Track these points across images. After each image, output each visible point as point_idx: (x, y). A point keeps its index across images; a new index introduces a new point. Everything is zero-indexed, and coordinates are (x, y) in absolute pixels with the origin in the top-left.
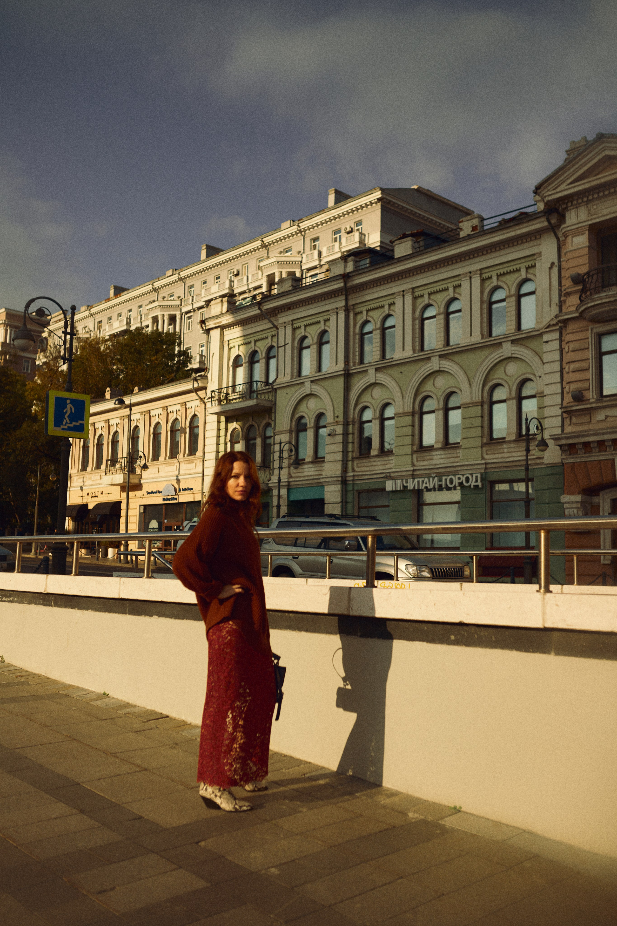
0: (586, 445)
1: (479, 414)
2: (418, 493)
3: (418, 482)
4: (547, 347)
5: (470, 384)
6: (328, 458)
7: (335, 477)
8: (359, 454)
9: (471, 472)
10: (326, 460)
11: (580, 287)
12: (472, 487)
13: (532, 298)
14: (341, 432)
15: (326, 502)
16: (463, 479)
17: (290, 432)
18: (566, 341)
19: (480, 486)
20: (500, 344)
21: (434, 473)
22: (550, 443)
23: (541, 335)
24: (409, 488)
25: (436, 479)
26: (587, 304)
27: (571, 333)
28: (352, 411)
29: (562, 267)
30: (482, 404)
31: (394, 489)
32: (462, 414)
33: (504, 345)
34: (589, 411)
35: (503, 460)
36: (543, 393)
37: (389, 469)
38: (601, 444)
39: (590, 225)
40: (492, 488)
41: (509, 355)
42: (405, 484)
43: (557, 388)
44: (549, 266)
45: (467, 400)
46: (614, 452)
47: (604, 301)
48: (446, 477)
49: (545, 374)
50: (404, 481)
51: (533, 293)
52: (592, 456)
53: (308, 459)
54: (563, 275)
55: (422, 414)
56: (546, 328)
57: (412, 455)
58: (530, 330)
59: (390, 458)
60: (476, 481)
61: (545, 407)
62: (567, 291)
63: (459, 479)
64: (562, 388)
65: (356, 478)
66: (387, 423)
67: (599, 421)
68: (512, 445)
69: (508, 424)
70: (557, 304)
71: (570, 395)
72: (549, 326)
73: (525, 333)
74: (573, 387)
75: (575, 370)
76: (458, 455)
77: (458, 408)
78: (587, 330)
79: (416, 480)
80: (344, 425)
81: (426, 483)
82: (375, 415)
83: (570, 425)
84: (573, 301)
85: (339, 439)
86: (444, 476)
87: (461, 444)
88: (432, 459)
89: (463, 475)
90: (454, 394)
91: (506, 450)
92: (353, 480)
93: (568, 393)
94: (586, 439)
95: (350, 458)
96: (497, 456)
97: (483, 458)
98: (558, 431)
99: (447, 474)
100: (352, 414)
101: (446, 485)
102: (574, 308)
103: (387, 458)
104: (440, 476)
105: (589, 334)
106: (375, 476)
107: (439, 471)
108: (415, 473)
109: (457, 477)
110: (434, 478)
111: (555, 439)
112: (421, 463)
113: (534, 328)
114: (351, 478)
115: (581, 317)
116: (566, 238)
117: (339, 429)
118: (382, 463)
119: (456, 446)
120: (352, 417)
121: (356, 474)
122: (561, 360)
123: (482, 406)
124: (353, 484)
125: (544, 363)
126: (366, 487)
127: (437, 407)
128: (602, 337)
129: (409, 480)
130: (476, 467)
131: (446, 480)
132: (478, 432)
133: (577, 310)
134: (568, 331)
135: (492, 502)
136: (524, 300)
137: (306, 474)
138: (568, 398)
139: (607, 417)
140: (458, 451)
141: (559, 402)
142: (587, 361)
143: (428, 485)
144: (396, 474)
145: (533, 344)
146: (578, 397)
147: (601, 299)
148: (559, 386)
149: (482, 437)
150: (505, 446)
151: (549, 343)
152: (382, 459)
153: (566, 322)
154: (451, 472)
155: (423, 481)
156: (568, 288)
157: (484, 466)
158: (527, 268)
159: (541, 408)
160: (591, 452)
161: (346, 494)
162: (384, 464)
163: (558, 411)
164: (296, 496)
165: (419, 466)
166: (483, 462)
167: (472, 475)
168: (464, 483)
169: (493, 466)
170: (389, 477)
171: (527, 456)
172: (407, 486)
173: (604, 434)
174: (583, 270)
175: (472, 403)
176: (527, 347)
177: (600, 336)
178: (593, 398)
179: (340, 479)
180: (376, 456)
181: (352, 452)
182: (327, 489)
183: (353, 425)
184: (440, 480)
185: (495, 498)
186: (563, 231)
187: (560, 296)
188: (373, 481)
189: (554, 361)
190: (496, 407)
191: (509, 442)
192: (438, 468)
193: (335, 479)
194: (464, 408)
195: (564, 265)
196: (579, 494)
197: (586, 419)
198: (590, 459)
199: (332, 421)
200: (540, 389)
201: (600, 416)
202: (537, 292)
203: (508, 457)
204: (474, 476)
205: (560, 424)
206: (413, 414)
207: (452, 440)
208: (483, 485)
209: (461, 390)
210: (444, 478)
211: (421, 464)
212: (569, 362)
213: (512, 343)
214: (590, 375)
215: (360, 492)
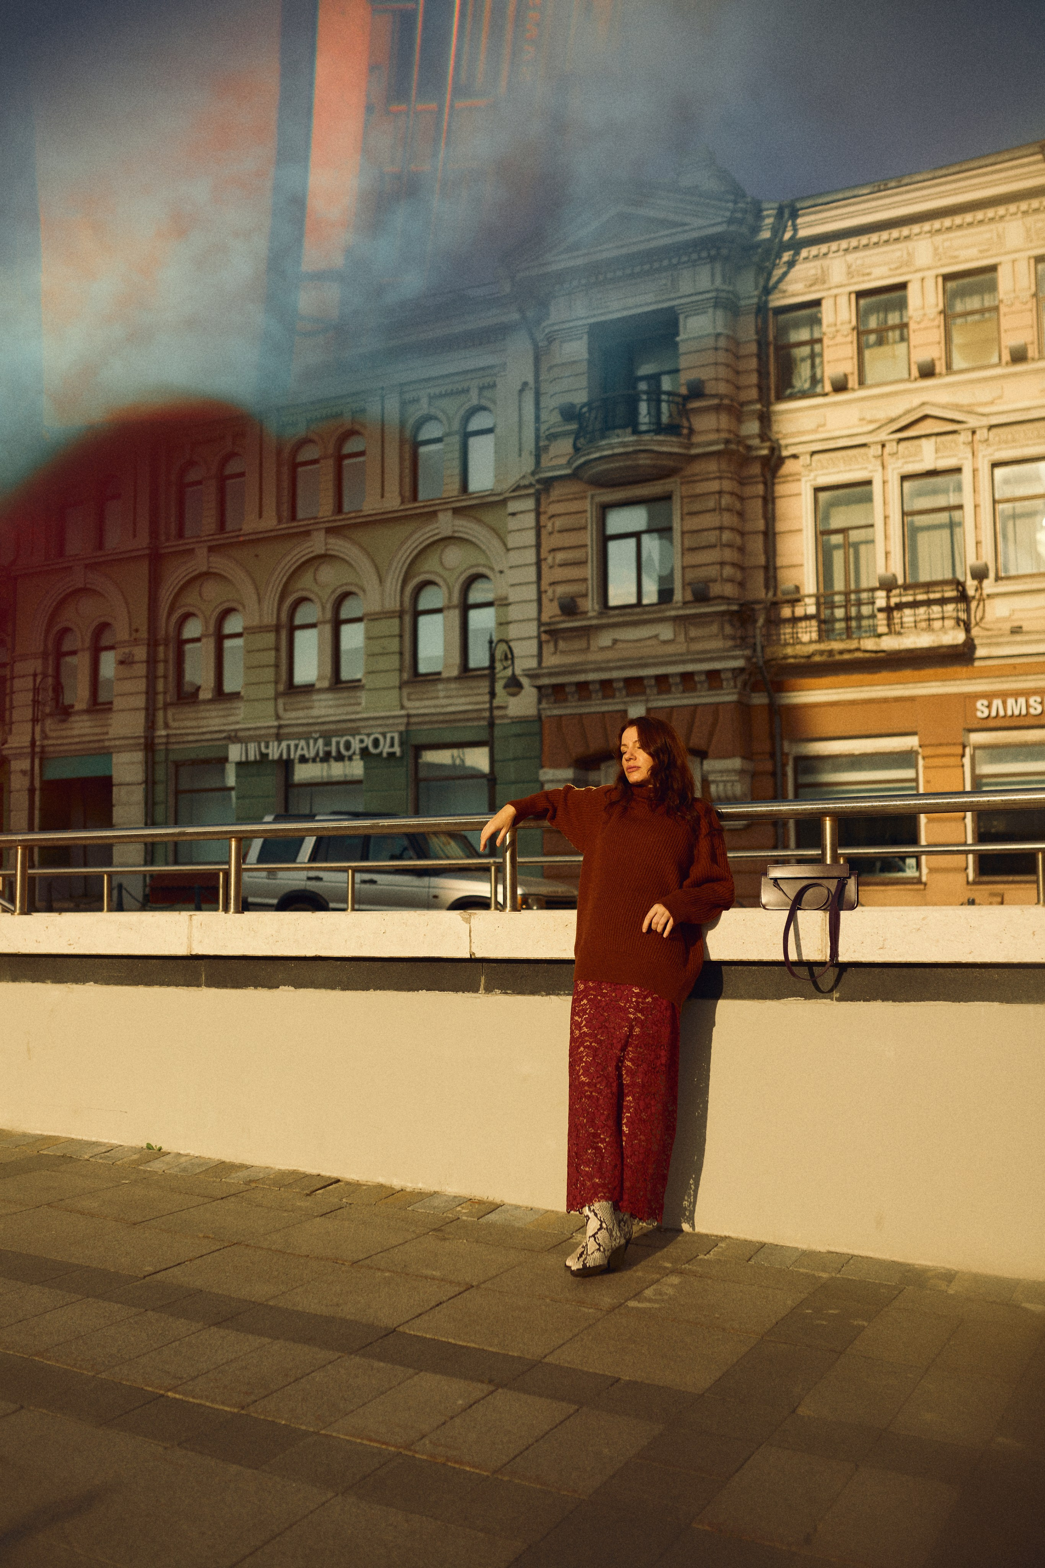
0: (582, 687)
1: (396, 631)
2: (286, 765)
3: (289, 747)
4: (513, 524)
5: (381, 581)
6: (118, 703)
7: (132, 738)
8: (176, 697)
9: (380, 730)
10: (115, 707)
11: (574, 426)
12: (385, 755)
13: (489, 439)
14: (144, 657)
15: (115, 780)
16: (369, 742)
17: (45, 655)
18: (550, 514)
19: (398, 754)
20: (434, 514)
21: (316, 732)
22: (525, 681)
23: (504, 502)
24: (270, 757)
25: (320, 742)
26: (588, 454)
27: (558, 501)
28: (164, 620)
29: (542, 390)
30: (401, 615)
31: (244, 759)
32: (367, 631)
33: (441, 516)
34: (587, 632)
35: (438, 710)
36: (506, 598)
37: (232, 724)
38: (606, 685)
39: (592, 326)
40: (417, 756)
41: (448, 533)
42: (264, 750)
43: (531, 593)
44: (519, 388)
45: (376, 607)
46: (628, 699)
47: (617, 451)
48: (338, 739)
49: (511, 567)
50: (263, 745)
51: (490, 431)
52: (590, 706)
53: (80, 706)
54: (542, 405)
55: (292, 629)
56: (514, 491)
57: (276, 699)
58: (487, 493)
59: (234, 705)
60: (392, 745)
61: (511, 622)
62: (552, 431)
63: (362, 741)
64: (540, 593)
65: (173, 740)
66: (228, 643)
67: (602, 649)
68: (453, 686)
69: (446, 650)
70: (531, 452)
71: (556, 604)
72: (518, 488)
73: (476, 498)
74: (560, 590)
75: (562, 562)
76: (359, 700)
77: (358, 620)
78: (586, 497)
79: (284, 744)
80: (149, 645)
81: (302, 749)
82: (207, 628)
83: (555, 653)
84: (563, 448)
85: (141, 669)
86: (335, 736)
87: (364, 681)
88: (311, 708)
89: (369, 735)
90: (350, 597)
91: (441, 694)
92: (167, 743)
93: (551, 600)
94: (582, 678)
95: (160, 704)
96: (427, 703)
97: (402, 707)
98: (533, 663)
99: (340, 733)
100: (164, 625)
101: (339, 751)
102: (563, 461)
103: (228, 705)
104: (327, 738)
105: (587, 505)
106: (208, 736)
107: (325, 727)
108: (283, 731)
109: (358, 738)
110: (316, 740)
111: (528, 676)
112: (293, 714)
113: (492, 490)
114: (164, 740)
115: (575, 476)
116: (550, 343)
117: (141, 653)
118: (221, 713)
119: (355, 685)
120: (163, 632)
121: (171, 732)
122: (538, 546)
123: (401, 617)
124: (167, 750)
125: (508, 550)
126: (193, 756)
127: (321, 619)
128: (607, 510)
129: (271, 744)
130: (391, 721)
131: (338, 743)
132: (394, 662)
133: (569, 463)
134: (551, 499)
135: (417, 781)
136: (473, 441)
137: (76, 732)
138: (551, 610)
139: (615, 641)
140: (358, 694)
141: (534, 614)
142: (583, 550)
143: (305, 752)
144: (247, 733)
145: (489, 517)
146: (569, 608)
147: (613, 448)
148: (534, 587)
149: (401, 670)
150: (440, 686)
151: (519, 516)
152: (221, 706)
153: (548, 484)
154: (349, 729)
155: (296, 746)
156: (553, 426)
157: (405, 720)
158: (482, 389)
159: (502, 624)
160: (589, 698)
161: (153, 769)
162: (224, 716)
163: (532, 629)
164: (59, 772)
165: (289, 719)
166: (403, 712)
167: (384, 735)
168: (372, 750)
169: (420, 719)
170: (234, 738)
171: (491, 702)
172: (267, 755)
173: (611, 669)
174: (580, 398)
175: (384, 613)
176: (479, 521)
177: (605, 509)
178: (594, 610)
179: (142, 741)
180: (210, 701)
181: (165, 693)
182: (118, 758)
183: (166, 645)
184: (328, 744)
185: (422, 774)
186: (547, 331)
187: (538, 438)
188: (205, 744)
189: (525, 547)
190: (424, 622)
191: (449, 680)
192: (323, 723)
193: (131, 741)
194: (369, 620)
195: (544, 387)
196: (569, 766)
197: (581, 644)
198: (587, 710)
199: (126, 637)
200: (501, 592)
201: (605, 639)
202: (497, 430)
203: (447, 706)
204: (389, 736)
205: (534, 650)
206: (277, 629)
207: (345, 675)
208: (402, 751)
209: (364, 591)
210: (334, 740)
211: (294, 716)
212: (553, 550)
213: (454, 513)
214: (590, 571)
215: (178, 765)
